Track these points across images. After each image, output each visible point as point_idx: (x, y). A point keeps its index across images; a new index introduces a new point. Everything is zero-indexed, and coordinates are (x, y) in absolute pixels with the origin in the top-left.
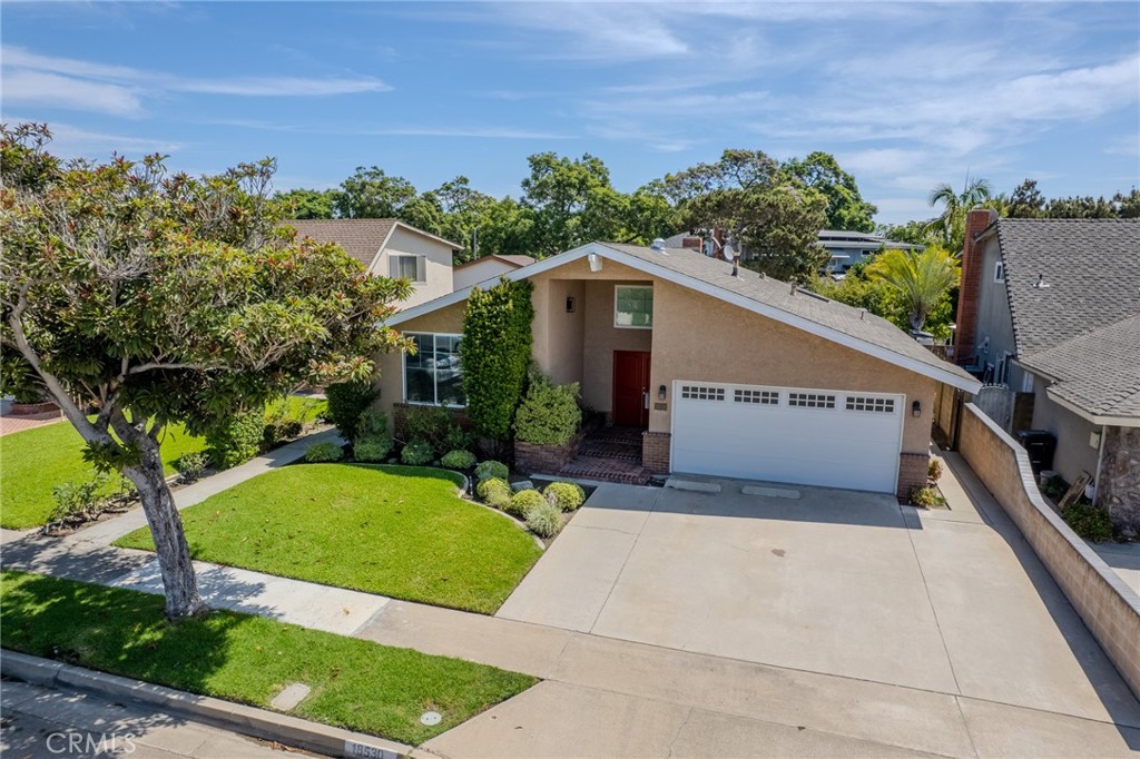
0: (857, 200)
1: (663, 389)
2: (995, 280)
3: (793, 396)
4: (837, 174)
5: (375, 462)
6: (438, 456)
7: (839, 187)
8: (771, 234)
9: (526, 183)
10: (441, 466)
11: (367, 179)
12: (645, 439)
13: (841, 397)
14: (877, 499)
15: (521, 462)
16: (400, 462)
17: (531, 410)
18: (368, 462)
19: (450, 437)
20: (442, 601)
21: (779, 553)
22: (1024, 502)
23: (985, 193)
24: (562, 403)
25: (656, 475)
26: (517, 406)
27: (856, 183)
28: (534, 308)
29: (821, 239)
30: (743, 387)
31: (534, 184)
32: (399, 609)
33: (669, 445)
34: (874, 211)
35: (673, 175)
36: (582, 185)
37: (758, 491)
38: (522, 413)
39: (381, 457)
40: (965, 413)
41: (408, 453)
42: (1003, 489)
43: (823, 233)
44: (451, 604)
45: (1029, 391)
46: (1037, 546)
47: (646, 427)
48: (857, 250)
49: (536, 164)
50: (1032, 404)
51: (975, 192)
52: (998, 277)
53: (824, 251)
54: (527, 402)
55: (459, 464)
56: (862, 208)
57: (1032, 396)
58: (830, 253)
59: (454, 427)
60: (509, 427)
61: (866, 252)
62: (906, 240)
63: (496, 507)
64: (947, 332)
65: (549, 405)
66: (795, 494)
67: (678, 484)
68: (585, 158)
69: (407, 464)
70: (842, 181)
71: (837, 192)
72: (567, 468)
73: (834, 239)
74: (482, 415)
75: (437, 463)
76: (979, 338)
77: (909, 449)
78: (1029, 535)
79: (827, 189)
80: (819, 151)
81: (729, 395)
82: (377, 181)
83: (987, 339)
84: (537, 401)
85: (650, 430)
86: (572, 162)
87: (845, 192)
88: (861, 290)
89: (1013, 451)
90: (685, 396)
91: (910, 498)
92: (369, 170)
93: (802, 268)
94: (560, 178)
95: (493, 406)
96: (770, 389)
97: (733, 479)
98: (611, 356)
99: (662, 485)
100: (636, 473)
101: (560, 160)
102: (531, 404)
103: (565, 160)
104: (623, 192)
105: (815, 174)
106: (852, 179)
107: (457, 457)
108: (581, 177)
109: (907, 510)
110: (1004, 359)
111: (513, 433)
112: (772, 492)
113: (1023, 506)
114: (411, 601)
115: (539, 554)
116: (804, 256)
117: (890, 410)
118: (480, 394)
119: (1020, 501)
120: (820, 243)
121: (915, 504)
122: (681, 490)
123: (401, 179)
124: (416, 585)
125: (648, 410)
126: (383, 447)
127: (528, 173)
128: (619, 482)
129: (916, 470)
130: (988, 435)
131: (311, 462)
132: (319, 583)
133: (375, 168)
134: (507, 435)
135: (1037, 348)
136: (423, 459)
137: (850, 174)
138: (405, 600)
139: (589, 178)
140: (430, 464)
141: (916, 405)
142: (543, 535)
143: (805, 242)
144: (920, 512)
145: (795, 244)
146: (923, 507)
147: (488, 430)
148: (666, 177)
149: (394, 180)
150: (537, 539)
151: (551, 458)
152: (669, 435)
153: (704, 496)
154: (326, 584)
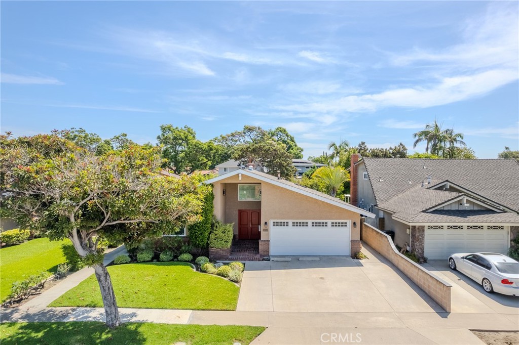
0: (296, 146)
1: (266, 223)
2: (364, 179)
3: (313, 223)
4: (288, 136)
5: (147, 262)
6: (176, 257)
7: (289, 141)
8: (275, 161)
9: (159, 137)
10: (178, 261)
11: (77, 133)
12: (260, 243)
13: (329, 222)
14: (345, 258)
15: (212, 256)
16: (158, 261)
17: (216, 235)
18: (144, 262)
19: (183, 248)
20: (214, 308)
21: (322, 278)
22: (393, 253)
23: (347, 145)
24: (229, 231)
25: (266, 257)
26: (210, 234)
27: (295, 139)
28: (214, 194)
29: (294, 162)
30: (295, 221)
31: (162, 137)
32: (198, 313)
33: (269, 244)
34: (302, 150)
35: (224, 135)
36: (186, 140)
37: (305, 259)
38: (212, 236)
39: (150, 259)
40: (363, 226)
41: (162, 256)
42: (384, 251)
43: (294, 160)
44: (217, 308)
45: (382, 217)
46: (399, 267)
47: (260, 238)
48: (303, 166)
49: (163, 129)
50: (384, 221)
51: (343, 145)
52: (365, 178)
53: (295, 168)
54: (214, 232)
55: (187, 259)
56: (298, 149)
57: (384, 218)
58: (297, 168)
59: (185, 244)
60: (207, 242)
61: (307, 167)
62: (320, 163)
63: (212, 274)
64: (343, 198)
65: (224, 232)
66: (318, 259)
67: (276, 259)
68: (185, 127)
69: (162, 261)
70: (289, 138)
71: (288, 143)
72: (230, 257)
73: (298, 162)
74: (196, 238)
75: (176, 259)
76: (359, 199)
77: (353, 240)
78: (396, 264)
79: (284, 142)
80: (280, 126)
81: (290, 224)
82: (83, 135)
83: (363, 200)
84: (219, 232)
85: (262, 239)
86: (179, 129)
87: (291, 143)
88: (310, 182)
89: (386, 237)
90: (274, 225)
91: (356, 257)
92: (78, 129)
93: (287, 175)
94: (176, 136)
95: (201, 234)
96: (305, 221)
97: (293, 256)
98: (237, 212)
99: (269, 260)
100: (258, 256)
101: (175, 128)
102: (217, 232)
103: (177, 128)
104: (204, 142)
105: (279, 136)
106: (293, 138)
107: (186, 256)
108: (185, 135)
109: (356, 260)
110: (371, 206)
111: (208, 244)
112: (310, 259)
113: (393, 255)
114: (201, 310)
115: (239, 288)
116: (287, 170)
117: (346, 226)
118: (196, 230)
119: (391, 254)
120: (294, 164)
121: (358, 258)
122: (277, 261)
123: (95, 134)
124: (200, 304)
125: (260, 232)
126: (150, 255)
127: (160, 133)
128: (253, 260)
129: (355, 246)
130: (375, 233)
131: (119, 264)
132: (159, 309)
133: (81, 129)
134: (206, 246)
135: (383, 202)
136: (171, 258)
137: (292, 136)
138: (198, 310)
139: (189, 136)
140: (172, 260)
141: (354, 223)
142: (236, 282)
143: (288, 164)
144: (360, 261)
145: (284, 165)
146: (360, 259)
147: (199, 244)
148: (221, 136)
149: (91, 134)
150: (235, 283)
151: (224, 253)
152: (269, 241)
153: (286, 263)
154: (162, 309)
